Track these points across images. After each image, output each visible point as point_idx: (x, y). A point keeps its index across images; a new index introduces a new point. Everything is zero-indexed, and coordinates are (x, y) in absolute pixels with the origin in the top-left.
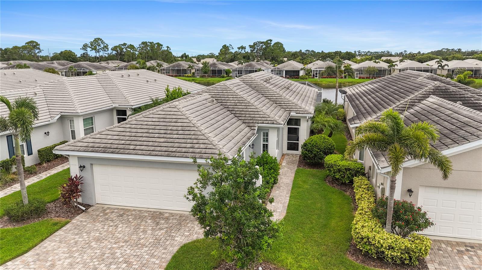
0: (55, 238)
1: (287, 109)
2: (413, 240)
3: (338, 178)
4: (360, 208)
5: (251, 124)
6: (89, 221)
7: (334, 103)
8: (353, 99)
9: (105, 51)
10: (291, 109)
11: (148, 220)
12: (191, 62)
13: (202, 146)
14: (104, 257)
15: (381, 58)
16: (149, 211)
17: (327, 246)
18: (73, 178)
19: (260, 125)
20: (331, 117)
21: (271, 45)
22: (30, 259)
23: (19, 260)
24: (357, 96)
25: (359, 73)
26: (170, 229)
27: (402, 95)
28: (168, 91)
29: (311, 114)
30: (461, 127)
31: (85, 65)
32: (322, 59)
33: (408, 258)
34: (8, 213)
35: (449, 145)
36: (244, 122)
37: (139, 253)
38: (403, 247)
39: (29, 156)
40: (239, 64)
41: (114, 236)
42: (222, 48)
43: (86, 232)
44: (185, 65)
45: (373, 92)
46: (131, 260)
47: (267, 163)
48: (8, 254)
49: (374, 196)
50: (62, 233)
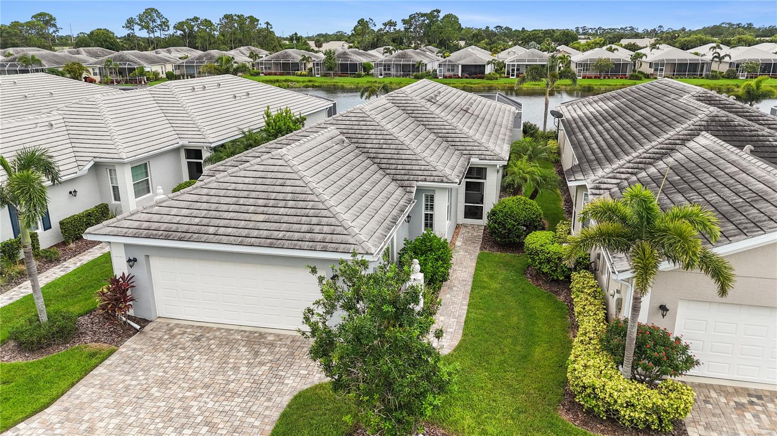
0: (92, 380)
1: (465, 152)
2: (666, 392)
3: (546, 272)
4: (581, 331)
5: (406, 183)
6: (147, 350)
7: (541, 129)
8: (572, 129)
9: (163, 30)
10: (472, 152)
11: (240, 348)
12: (306, 50)
13: (326, 229)
14: (172, 415)
15: (620, 41)
16: (242, 331)
17: (528, 394)
18: (117, 278)
19: (420, 184)
20: (538, 165)
21: (439, 19)
22: (55, 419)
23: (37, 419)
24: (581, 124)
25: (584, 69)
26: (276, 363)
27: (655, 129)
28: (268, 116)
29: (503, 160)
30: (752, 201)
31: (132, 57)
32: (522, 43)
33: (657, 421)
34: (15, 336)
35: (731, 236)
36: (394, 178)
37: (227, 408)
38: (650, 405)
39: (46, 231)
40: (386, 52)
41: (187, 377)
42: (356, 24)
43: (142, 370)
44: (296, 55)
45: (607, 117)
46: (215, 421)
47: (432, 250)
48: (19, 409)
49: (604, 309)
50: (105, 371)
